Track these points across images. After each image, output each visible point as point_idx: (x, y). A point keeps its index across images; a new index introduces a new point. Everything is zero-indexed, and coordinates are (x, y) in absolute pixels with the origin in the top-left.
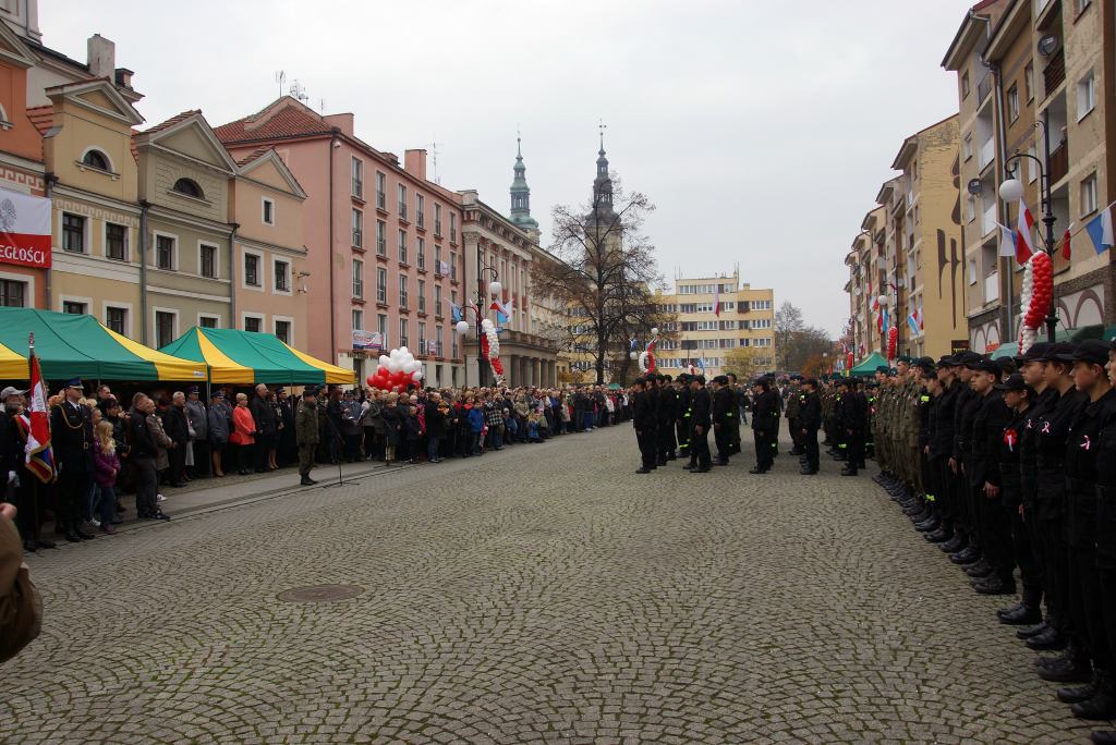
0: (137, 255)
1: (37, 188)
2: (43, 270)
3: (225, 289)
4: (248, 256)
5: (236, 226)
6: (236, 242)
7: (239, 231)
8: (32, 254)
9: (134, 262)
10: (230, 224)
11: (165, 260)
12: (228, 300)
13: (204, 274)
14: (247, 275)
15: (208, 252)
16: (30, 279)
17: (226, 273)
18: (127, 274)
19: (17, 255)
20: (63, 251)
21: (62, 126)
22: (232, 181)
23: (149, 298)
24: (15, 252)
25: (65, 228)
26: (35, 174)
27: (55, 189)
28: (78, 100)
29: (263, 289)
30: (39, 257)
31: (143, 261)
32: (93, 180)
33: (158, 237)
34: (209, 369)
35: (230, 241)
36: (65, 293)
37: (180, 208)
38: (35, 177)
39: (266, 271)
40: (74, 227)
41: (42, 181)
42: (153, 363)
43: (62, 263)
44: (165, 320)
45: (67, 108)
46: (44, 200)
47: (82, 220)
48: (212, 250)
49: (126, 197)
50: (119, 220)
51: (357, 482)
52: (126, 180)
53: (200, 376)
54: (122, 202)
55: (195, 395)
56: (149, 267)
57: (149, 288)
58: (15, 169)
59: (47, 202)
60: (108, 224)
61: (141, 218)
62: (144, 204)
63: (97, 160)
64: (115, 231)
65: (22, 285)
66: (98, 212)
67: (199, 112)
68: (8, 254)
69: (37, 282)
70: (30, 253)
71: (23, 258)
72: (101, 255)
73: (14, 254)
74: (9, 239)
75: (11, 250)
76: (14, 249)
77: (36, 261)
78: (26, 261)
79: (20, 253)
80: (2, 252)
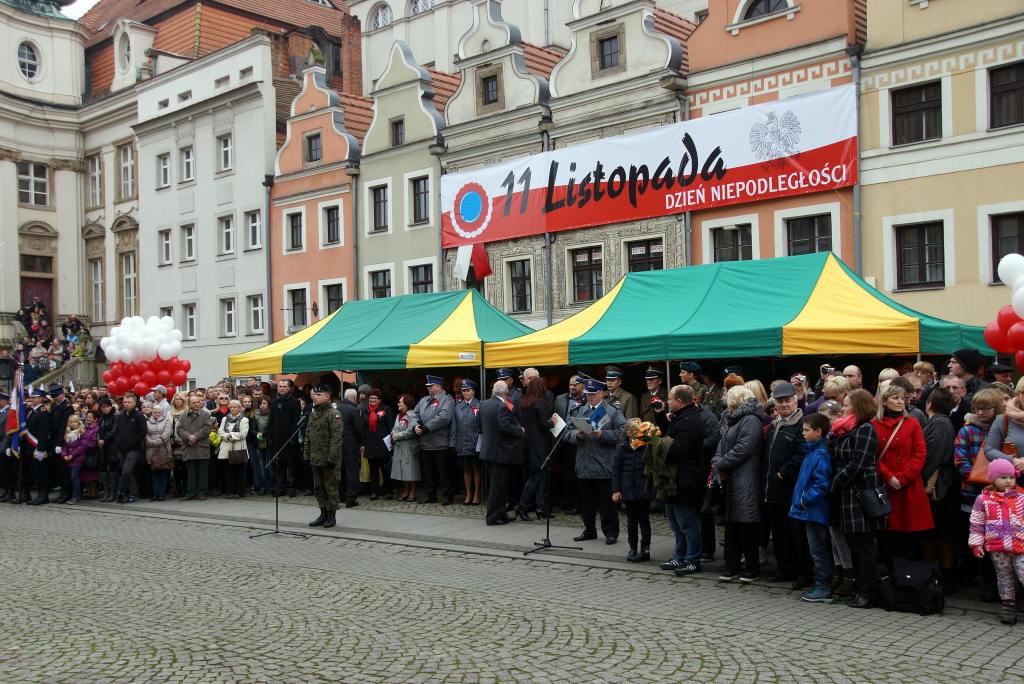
1: (842, 74)
2: (849, 190)
8: (829, 173)
16: (832, 207)
19: (806, 181)
24: (802, 178)
25: (895, 114)
26: (832, 58)
27: (866, 65)
30: (839, 174)
32: (946, 11)
38: (836, 60)
40: (920, 99)
41: (846, 61)
43: (890, 168)
47: (938, 85)
58: (805, 65)
60: (993, 71)
66: (962, 61)
68: (793, 184)
69: (844, 209)
70: (826, 172)
71: (814, 182)
72: (973, 131)
73: (801, 181)
74: (793, 162)
75: (798, 178)
76: (801, 174)
77: (835, 180)
78: (820, 184)
79: (810, 176)
80: (784, 183)
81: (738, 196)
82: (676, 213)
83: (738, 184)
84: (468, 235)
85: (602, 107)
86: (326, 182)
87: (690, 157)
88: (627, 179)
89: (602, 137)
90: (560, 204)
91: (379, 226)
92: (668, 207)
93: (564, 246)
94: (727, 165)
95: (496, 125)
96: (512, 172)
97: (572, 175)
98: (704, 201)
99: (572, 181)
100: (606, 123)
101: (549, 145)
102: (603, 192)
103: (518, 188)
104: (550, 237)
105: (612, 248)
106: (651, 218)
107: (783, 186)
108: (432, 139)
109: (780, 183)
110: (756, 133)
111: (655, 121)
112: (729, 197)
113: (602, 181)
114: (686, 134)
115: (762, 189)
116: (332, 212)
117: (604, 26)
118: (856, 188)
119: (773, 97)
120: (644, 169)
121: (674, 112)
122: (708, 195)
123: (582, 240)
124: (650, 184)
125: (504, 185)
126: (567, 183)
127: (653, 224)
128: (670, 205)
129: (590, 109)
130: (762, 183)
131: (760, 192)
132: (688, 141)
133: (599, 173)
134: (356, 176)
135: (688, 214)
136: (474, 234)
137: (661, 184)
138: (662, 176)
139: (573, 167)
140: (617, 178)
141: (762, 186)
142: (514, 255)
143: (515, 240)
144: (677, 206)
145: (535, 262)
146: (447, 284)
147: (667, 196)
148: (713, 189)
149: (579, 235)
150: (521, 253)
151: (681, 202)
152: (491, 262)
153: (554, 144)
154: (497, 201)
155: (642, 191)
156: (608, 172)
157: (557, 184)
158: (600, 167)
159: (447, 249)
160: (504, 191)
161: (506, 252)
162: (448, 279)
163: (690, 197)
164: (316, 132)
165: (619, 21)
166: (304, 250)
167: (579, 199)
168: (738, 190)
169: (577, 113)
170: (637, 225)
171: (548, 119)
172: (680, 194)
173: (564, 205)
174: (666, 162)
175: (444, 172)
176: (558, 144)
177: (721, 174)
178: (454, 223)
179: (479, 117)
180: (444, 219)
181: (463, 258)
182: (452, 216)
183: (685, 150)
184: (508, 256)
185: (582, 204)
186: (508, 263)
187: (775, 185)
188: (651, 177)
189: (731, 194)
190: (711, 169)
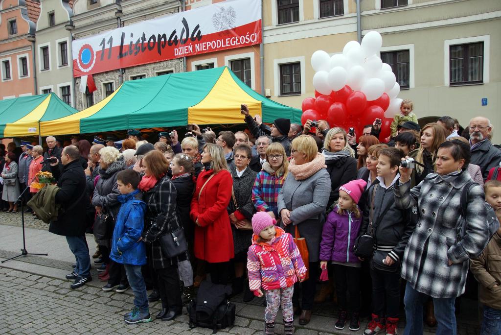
8: (249, 37)
9: (350, 12)
16: (250, 55)
19: (239, 41)
20: (275, 26)
24: (237, 40)
30: (253, 38)
36: (279, 57)
40: (290, 2)
43: (274, 36)
68: (233, 43)
69: (256, 56)
70: (248, 37)
71: (242, 42)
72: (313, 18)
73: (236, 42)
74: (233, 32)
75: (235, 40)
76: (236, 38)
77: (252, 41)
78: (245, 43)
79: (241, 39)
80: (229, 42)
81: (208, 49)
82: (179, 58)
83: (207, 43)
84: (85, 71)
85: (145, 4)
86: (20, 45)
87: (185, 30)
88: (157, 41)
89: (145, 20)
90: (126, 54)
91: (46, 67)
92: (175, 55)
93: (129, 75)
94: (202, 34)
95: (97, 15)
96: (104, 39)
97: (132, 39)
98: (192, 51)
99: (131, 42)
100: (147, 13)
101: (121, 25)
102: (146, 48)
103: (107, 46)
104: (122, 71)
105: (151, 76)
106: (168, 60)
107: (228, 44)
108: (68, 22)
109: (227, 42)
110: (216, 18)
111: (169, 11)
112: (204, 49)
113: (145, 42)
114: (184, 18)
115: (219, 45)
116: (24, 60)
118: (261, 45)
120: (164, 36)
121: (178, 7)
122: (194, 49)
123: (136, 72)
124: (167, 43)
125: (101, 45)
126: (129, 43)
127: (169, 63)
128: (176, 54)
129: (140, 6)
130: (219, 42)
131: (218, 47)
132: (184, 22)
133: (144, 38)
134: (34, 42)
135: (185, 58)
136: (88, 70)
137: (172, 43)
138: (173, 39)
139: (132, 35)
140: (152, 41)
141: (219, 44)
142: (106, 80)
143: (107, 72)
144: (180, 54)
145: (116, 83)
147: (175, 49)
148: (196, 45)
149: (135, 70)
150: (110, 79)
151: (181, 52)
152: (96, 84)
153: (123, 24)
154: (98, 53)
155: (163, 47)
156: (148, 37)
157: (125, 44)
158: (144, 35)
159: (76, 78)
160: (101, 48)
161: (103, 79)
162: (77, 93)
163: (186, 50)
164: (13, 19)
166: (12, 79)
167: (135, 51)
168: (208, 46)
169: (134, 8)
170: (162, 64)
171: (120, 11)
172: (181, 48)
173: (128, 54)
174: (175, 32)
175: (73, 39)
176: (125, 24)
177: (198, 38)
178: (79, 65)
179: (89, 10)
180: (74, 62)
181: (83, 82)
182: (78, 61)
183: (183, 26)
184: (104, 81)
185: (136, 54)
186: (104, 84)
187: (225, 44)
188: (168, 40)
189: (205, 48)
190: (195, 36)
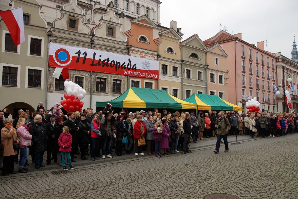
0: (181, 75)
1: (155, 58)
2: (157, 79)
3: (205, 83)
4: (211, 74)
5: (208, 66)
6: (207, 70)
7: (209, 67)
8: (154, 75)
9: (180, 76)
10: (206, 65)
11: (188, 76)
12: (205, 86)
13: (199, 79)
14: (211, 79)
15: (200, 73)
17: (205, 79)
18: (178, 80)
19: (150, 76)
20: (161, 74)
21: (161, 42)
22: (206, 53)
23: (184, 86)
25: (162, 68)
26: (155, 55)
27: (160, 58)
28: (165, 35)
29: (215, 83)
30: (156, 76)
31: (182, 76)
32: (169, 55)
33: (186, 69)
34: (197, 106)
35: (206, 70)
36: (162, 85)
37: (192, 61)
39: (216, 78)
40: (164, 67)
41: (157, 56)
42: (181, 104)
43: (161, 77)
44: (188, 92)
45: (163, 37)
46: (157, 61)
47: (166, 66)
48: (201, 72)
49: (178, 60)
50: (176, 65)
51: (242, 143)
52: (178, 54)
53: (195, 108)
54: (176, 61)
55: (192, 113)
56: (183, 78)
57: (184, 84)
58: (150, 54)
59: (158, 62)
60: (173, 67)
61: (182, 64)
62: (182, 61)
63: (170, 50)
64: (175, 69)
65: (152, 83)
66: (170, 64)
67: (197, 35)
69: (155, 83)
72: (171, 75)
78: (153, 77)
80: (147, 75)
82: (126, 75)
84: (61, 65)
85: (108, 44)
87: (130, 64)
88: (115, 64)
90: (96, 65)
93: (96, 76)
94: (137, 68)
95: (74, 35)
96: (80, 51)
97: (100, 58)
99: (100, 60)
100: (109, 48)
101: (93, 47)
102: (109, 65)
103: (82, 56)
105: (110, 80)
110: (143, 64)
111: (121, 53)
112: (137, 75)
113: (109, 62)
117: (110, 25)
119: (145, 58)
120: (119, 63)
121: (126, 52)
122: (133, 73)
123: (100, 75)
125: (77, 53)
127: (120, 76)
128: (125, 73)
129: (105, 43)
132: (129, 60)
133: (108, 60)
135: (129, 76)
136: (64, 65)
137: (123, 68)
138: (123, 66)
139: (100, 56)
140: (113, 63)
141: (143, 75)
142: (78, 75)
143: (79, 71)
145: (86, 78)
146: (49, 78)
147: (124, 71)
150: (81, 75)
151: (127, 73)
154: (73, 57)
155: (119, 68)
157: (95, 59)
159: (51, 67)
160: (77, 55)
161: (75, 73)
163: (129, 73)
165: (114, 26)
167: (102, 65)
168: (139, 74)
169: (101, 42)
170: (116, 76)
171: (93, 41)
172: (127, 71)
173: (97, 65)
174: (124, 63)
175: (51, 41)
176: (95, 48)
177: (136, 70)
178: (55, 59)
179: (67, 30)
182: (54, 57)
183: (129, 62)
185: (103, 66)
186: (75, 76)
187: (145, 75)
188: (121, 65)
190: (134, 68)
